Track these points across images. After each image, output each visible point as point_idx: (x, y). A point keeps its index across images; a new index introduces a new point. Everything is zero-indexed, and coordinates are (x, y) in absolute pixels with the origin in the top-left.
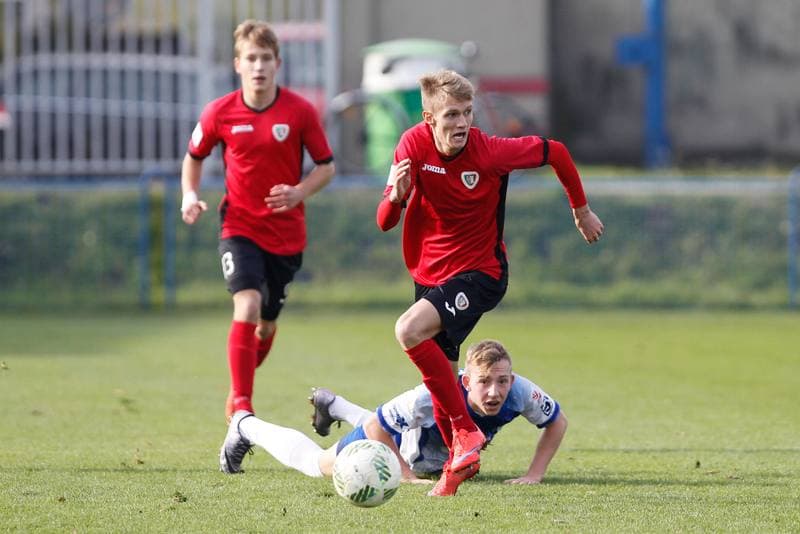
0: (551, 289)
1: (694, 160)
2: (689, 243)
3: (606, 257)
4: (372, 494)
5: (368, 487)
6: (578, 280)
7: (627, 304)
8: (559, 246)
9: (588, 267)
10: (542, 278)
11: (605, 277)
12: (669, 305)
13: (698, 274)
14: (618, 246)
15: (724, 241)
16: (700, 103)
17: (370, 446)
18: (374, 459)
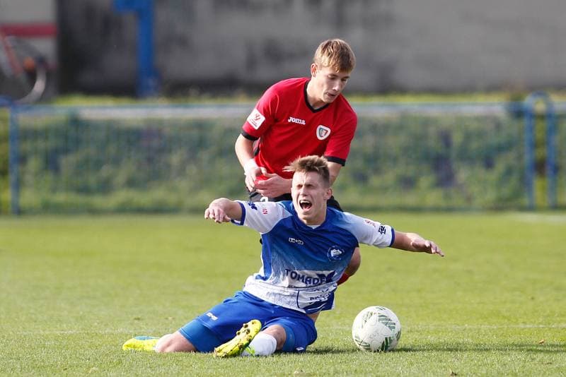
0: (61, 198)
1: (178, 89)
2: (175, 159)
3: (106, 171)
4: (391, 340)
5: (386, 339)
6: (85, 190)
7: (125, 210)
8: (68, 162)
9: (92, 180)
10: (54, 190)
11: (105, 187)
12: (159, 210)
13: (183, 184)
14: (116, 162)
15: (204, 156)
16: (183, 42)
17: (372, 314)
18: (379, 320)
